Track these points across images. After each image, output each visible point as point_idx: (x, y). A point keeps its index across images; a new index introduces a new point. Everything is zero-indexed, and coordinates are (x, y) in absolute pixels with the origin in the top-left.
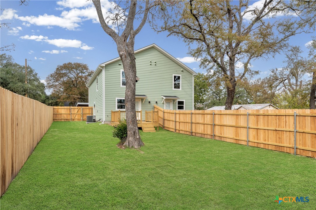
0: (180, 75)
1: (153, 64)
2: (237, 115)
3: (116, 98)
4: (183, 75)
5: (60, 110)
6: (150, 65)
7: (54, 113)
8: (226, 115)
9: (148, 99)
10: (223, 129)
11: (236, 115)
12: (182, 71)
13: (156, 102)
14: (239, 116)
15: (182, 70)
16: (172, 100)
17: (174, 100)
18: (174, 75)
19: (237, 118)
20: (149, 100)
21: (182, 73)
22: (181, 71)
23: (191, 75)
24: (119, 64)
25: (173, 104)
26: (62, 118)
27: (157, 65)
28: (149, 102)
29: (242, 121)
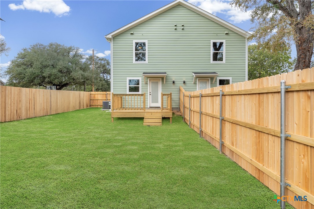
0: (224, 41)
1: (180, 28)
2: (259, 94)
3: (127, 78)
4: (227, 39)
5: (96, 96)
6: (174, 30)
7: (91, 99)
8: (239, 96)
9: (172, 78)
10: (236, 133)
11: (257, 95)
12: (226, 34)
13: (184, 82)
14: (265, 95)
15: (227, 32)
16: (210, 79)
17: (212, 78)
18: (212, 41)
19: (260, 104)
20: (174, 80)
21: (227, 37)
22: (224, 35)
23: (243, 39)
24: (131, 34)
25: (211, 83)
26: (99, 104)
27: (185, 30)
28: (174, 82)
29: (270, 114)
